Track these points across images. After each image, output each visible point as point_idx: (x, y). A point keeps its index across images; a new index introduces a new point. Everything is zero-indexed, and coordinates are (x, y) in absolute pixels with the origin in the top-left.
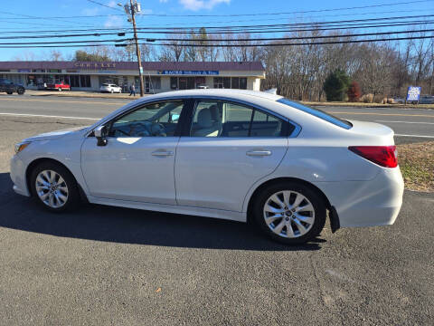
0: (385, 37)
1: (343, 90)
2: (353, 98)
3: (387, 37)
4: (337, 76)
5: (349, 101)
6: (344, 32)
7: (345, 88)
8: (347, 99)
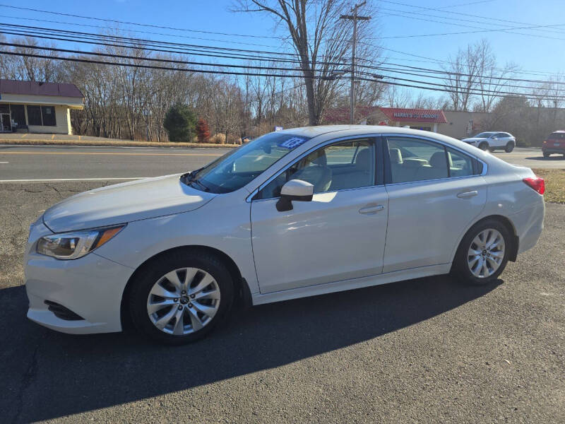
0: (223, 70)
1: (189, 128)
2: (203, 137)
3: (226, 69)
4: (180, 112)
5: (199, 142)
6: (178, 57)
7: (191, 126)
8: (196, 139)
